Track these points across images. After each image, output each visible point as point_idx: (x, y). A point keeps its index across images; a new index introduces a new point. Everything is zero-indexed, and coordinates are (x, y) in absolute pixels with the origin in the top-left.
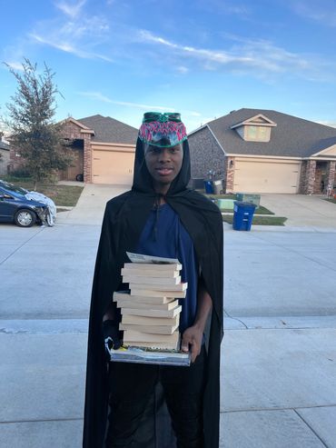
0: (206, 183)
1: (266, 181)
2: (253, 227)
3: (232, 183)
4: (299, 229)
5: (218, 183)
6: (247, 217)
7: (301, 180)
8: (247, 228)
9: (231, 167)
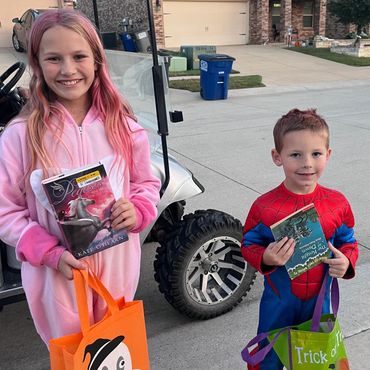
0: (122, 36)
1: (207, 29)
2: (230, 93)
3: (162, 35)
4: (286, 89)
5: (143, 36)
6: (222, 78)
7: (251, 25)
8: (223, 96)
9: (157, 11)
